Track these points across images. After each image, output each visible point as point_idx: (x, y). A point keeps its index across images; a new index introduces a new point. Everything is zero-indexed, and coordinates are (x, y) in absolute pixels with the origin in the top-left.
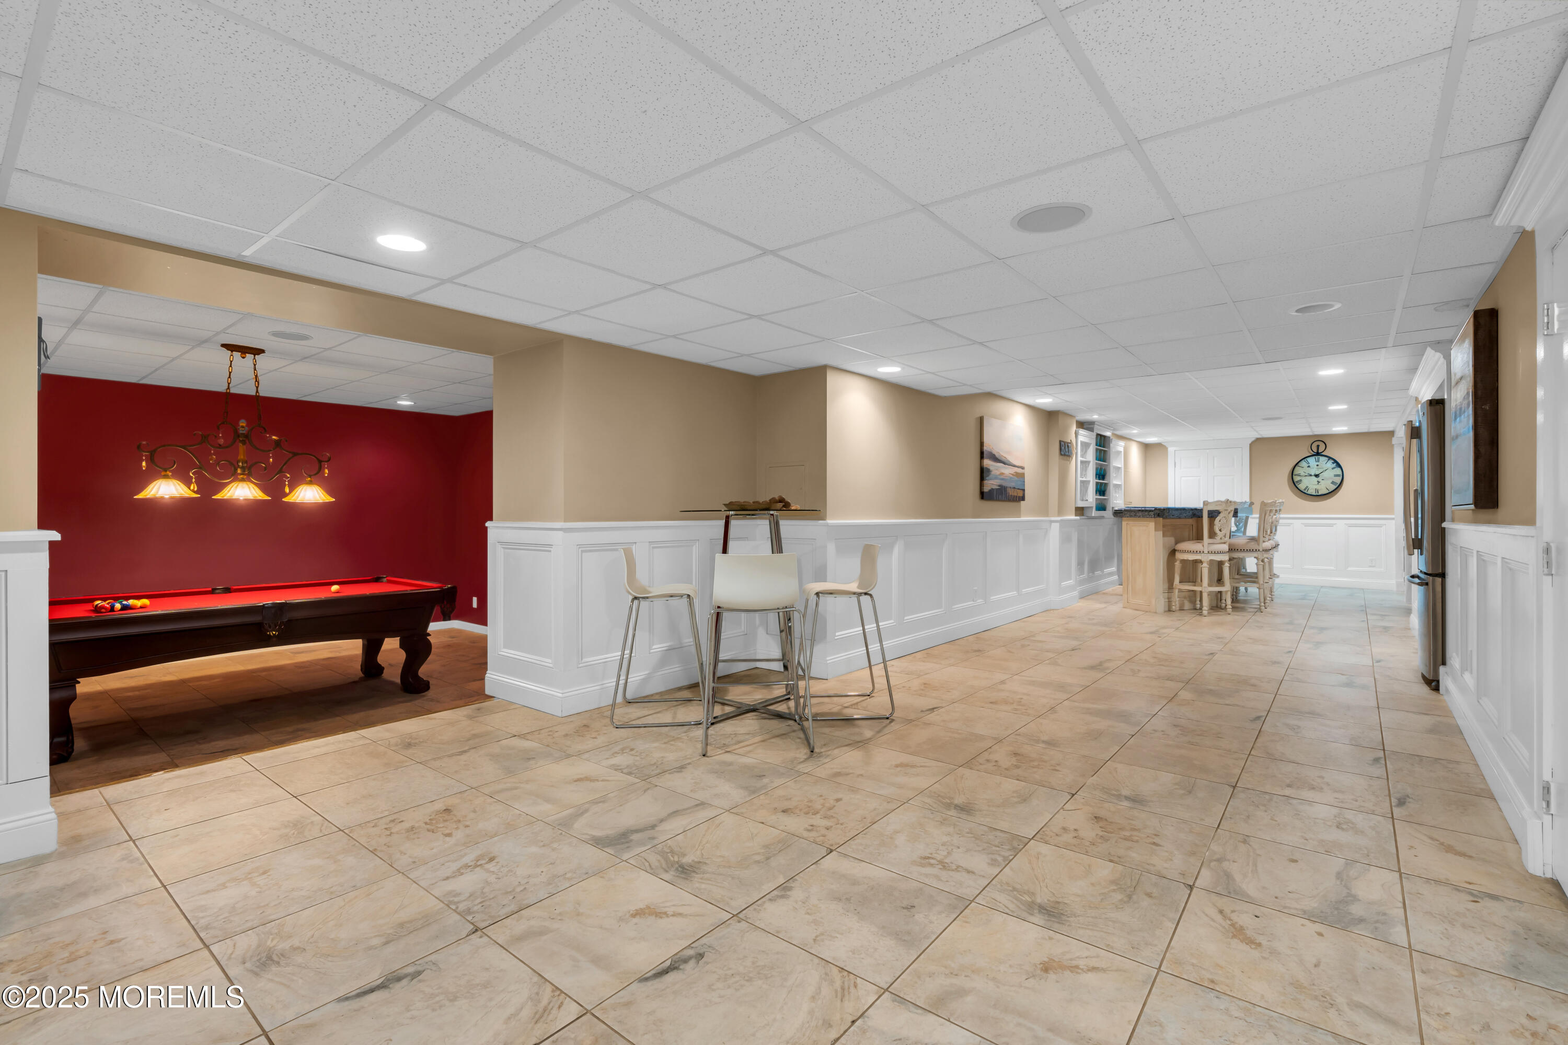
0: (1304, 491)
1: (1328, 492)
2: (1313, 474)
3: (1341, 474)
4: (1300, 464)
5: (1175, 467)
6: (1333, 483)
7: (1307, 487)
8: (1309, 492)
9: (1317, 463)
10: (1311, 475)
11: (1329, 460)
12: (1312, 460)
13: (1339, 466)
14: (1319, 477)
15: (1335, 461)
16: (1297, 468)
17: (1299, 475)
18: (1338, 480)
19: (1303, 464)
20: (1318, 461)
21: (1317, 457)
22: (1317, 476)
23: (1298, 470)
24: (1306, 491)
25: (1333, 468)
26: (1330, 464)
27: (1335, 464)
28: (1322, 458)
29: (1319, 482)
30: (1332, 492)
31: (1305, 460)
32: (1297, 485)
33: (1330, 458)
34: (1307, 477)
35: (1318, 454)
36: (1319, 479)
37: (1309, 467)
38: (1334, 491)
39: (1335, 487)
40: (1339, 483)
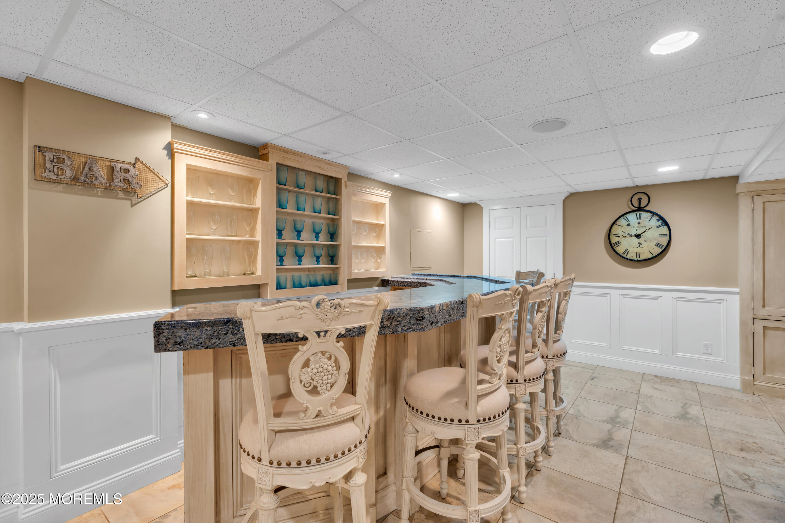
0: (623, 255)
1: (651, 256)
2: (633, 234)
3: (668, 235)
4: (619, 222)
5: (490, 228)
6: (658, 245)
7: (626, 250)
8: (629, 256)
9: (639, 221)
10: (631, 236)
11: (653, 216)
12: (632, 217)
13: (666, 223)
14: (641, 237)
15: (661, 218)
16: (615, 227)
17: (617, 236)
18: (664, 241)
19: (622, 222)
20: (640, 218)
21: (638, 213)
22: (638, 236)
23: (615, 230)
24: (625, 256)
25: (658, 227)
26: (654, 222)
27: (661, 221)
28: (644, 215)
29: (640, 244)
30: (656, 256)
31: (624, 217)
32: (614, 247)
33: (654, 214)
34: (626, 238)
35: (640, 209)
36: (641, 240)
37: (629, 225)
38: (658, 255)
39: (660, 250)
40: (665, 244)
